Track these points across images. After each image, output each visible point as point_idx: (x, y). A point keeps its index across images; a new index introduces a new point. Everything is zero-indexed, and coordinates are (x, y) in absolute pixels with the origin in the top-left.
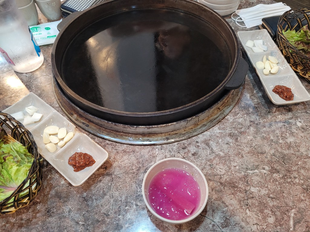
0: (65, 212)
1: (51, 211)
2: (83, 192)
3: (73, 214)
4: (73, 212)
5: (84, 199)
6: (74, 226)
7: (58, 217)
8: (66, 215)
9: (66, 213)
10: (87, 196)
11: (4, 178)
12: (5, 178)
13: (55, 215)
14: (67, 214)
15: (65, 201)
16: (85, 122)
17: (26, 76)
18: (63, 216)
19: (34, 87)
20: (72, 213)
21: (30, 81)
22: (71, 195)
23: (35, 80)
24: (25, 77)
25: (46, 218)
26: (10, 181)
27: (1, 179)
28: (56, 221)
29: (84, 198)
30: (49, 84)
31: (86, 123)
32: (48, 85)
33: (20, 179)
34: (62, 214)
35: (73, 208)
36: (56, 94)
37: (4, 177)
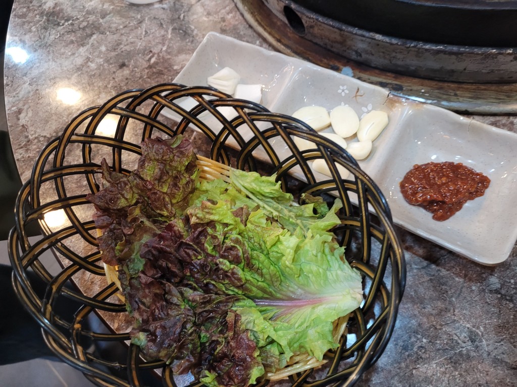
0: (459, 341)
1: (413, 345)
2: (484, 276)
3: (488, 345)
4: (487, 340)
5: (499, 296)
6: (511, 379)
7: (445, 359)
8: (468, 350)
9: (464, 345)
10: (502, 285)
11: (262, 275)
12: (267, 277)
13: (432, 354)
14: (469, 345)
15: (441, 310)
16: (384, 81)
17: (164, 9)
18: (461, 354)
19: (195, 28)
20: (484, 342)
21: (179, 18)
22: (453, 291)
23: (189, 11)
24: (161, 11)
25: (407, 367)
26: (281, 281)
27: (258, 281)
28: (444, 373)
29: (497, 291)
30: (231, 12)
31: (390, 81)
32: (228, 14)
33: (311, 272)
34: (453, 348)
35: (478, 328)
36: (265, 29)
37: (264, 271)
